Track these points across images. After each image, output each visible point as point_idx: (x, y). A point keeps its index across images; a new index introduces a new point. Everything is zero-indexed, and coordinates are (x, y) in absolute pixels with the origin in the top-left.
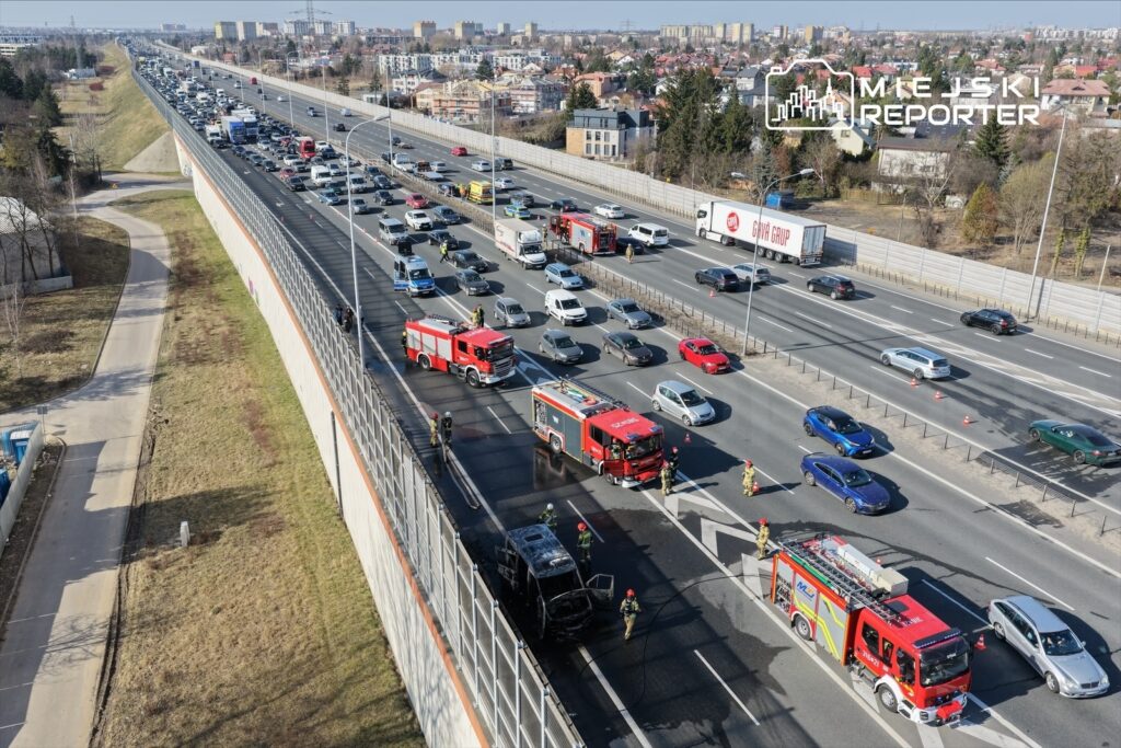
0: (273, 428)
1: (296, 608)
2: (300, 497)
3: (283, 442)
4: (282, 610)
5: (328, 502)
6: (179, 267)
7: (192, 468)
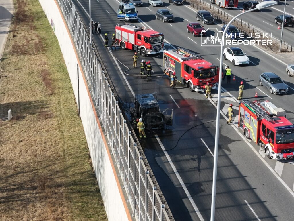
0: (54, 81)
1: (53, 143)
2: (62, 107)
3: (57, 86)
4: (48, 143)
5: (74, 109)
6: (17, 14)
7: (15, 94)
